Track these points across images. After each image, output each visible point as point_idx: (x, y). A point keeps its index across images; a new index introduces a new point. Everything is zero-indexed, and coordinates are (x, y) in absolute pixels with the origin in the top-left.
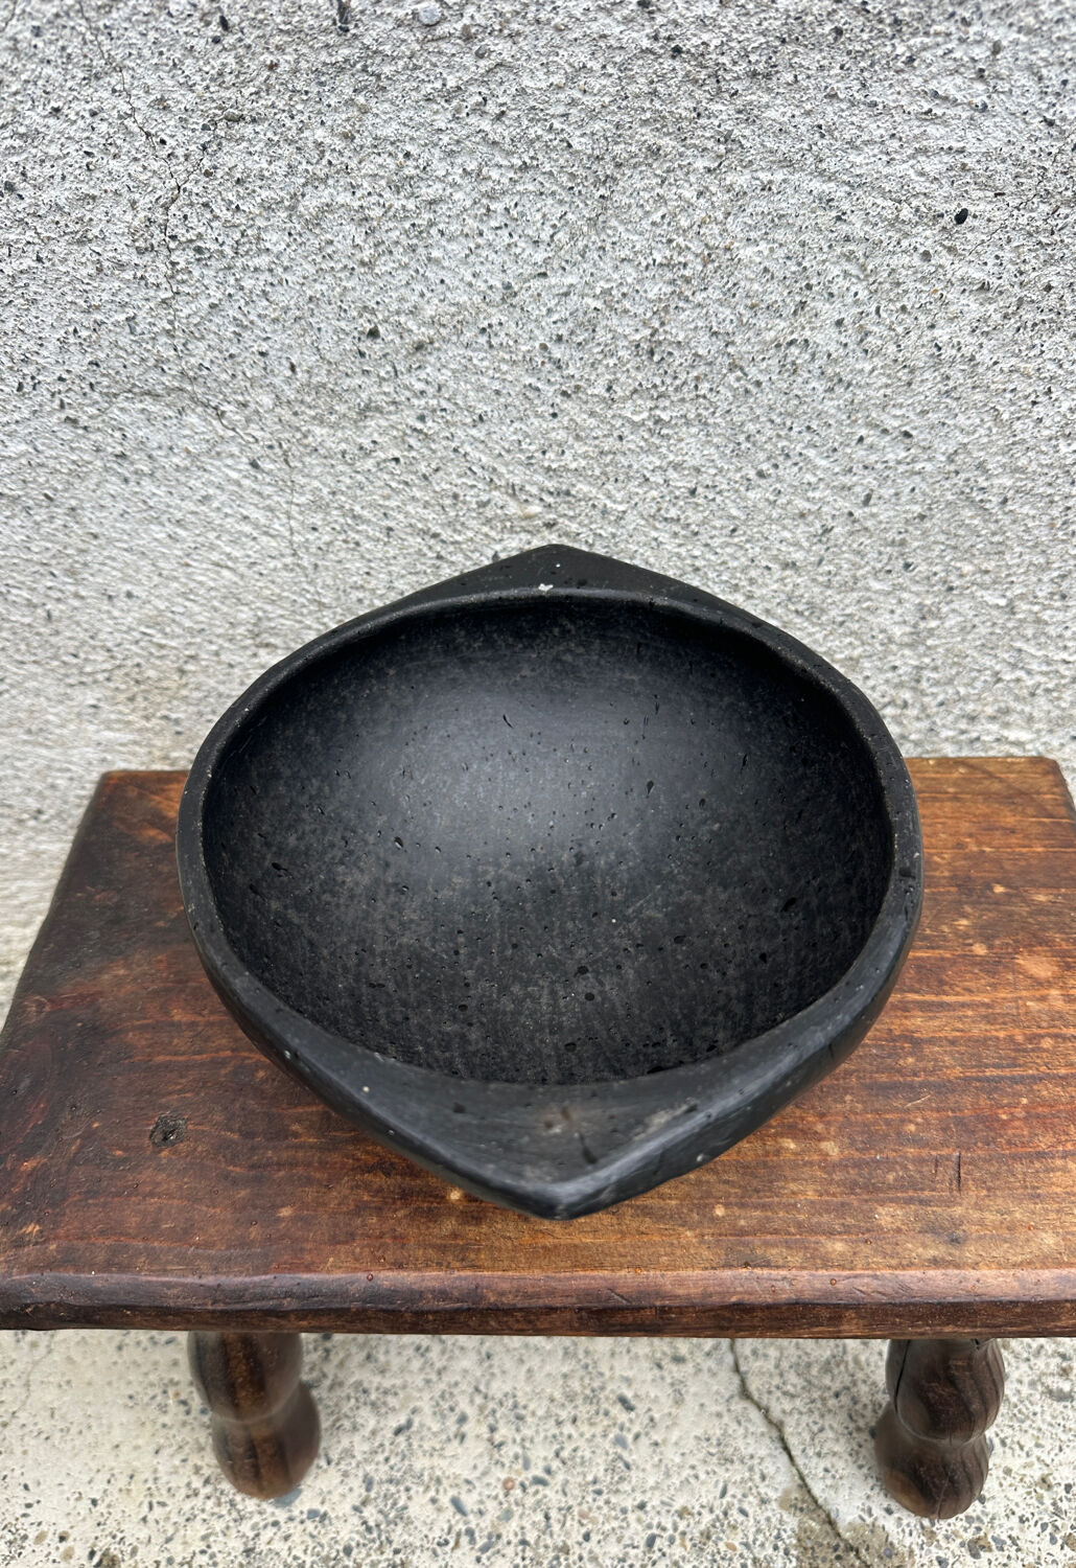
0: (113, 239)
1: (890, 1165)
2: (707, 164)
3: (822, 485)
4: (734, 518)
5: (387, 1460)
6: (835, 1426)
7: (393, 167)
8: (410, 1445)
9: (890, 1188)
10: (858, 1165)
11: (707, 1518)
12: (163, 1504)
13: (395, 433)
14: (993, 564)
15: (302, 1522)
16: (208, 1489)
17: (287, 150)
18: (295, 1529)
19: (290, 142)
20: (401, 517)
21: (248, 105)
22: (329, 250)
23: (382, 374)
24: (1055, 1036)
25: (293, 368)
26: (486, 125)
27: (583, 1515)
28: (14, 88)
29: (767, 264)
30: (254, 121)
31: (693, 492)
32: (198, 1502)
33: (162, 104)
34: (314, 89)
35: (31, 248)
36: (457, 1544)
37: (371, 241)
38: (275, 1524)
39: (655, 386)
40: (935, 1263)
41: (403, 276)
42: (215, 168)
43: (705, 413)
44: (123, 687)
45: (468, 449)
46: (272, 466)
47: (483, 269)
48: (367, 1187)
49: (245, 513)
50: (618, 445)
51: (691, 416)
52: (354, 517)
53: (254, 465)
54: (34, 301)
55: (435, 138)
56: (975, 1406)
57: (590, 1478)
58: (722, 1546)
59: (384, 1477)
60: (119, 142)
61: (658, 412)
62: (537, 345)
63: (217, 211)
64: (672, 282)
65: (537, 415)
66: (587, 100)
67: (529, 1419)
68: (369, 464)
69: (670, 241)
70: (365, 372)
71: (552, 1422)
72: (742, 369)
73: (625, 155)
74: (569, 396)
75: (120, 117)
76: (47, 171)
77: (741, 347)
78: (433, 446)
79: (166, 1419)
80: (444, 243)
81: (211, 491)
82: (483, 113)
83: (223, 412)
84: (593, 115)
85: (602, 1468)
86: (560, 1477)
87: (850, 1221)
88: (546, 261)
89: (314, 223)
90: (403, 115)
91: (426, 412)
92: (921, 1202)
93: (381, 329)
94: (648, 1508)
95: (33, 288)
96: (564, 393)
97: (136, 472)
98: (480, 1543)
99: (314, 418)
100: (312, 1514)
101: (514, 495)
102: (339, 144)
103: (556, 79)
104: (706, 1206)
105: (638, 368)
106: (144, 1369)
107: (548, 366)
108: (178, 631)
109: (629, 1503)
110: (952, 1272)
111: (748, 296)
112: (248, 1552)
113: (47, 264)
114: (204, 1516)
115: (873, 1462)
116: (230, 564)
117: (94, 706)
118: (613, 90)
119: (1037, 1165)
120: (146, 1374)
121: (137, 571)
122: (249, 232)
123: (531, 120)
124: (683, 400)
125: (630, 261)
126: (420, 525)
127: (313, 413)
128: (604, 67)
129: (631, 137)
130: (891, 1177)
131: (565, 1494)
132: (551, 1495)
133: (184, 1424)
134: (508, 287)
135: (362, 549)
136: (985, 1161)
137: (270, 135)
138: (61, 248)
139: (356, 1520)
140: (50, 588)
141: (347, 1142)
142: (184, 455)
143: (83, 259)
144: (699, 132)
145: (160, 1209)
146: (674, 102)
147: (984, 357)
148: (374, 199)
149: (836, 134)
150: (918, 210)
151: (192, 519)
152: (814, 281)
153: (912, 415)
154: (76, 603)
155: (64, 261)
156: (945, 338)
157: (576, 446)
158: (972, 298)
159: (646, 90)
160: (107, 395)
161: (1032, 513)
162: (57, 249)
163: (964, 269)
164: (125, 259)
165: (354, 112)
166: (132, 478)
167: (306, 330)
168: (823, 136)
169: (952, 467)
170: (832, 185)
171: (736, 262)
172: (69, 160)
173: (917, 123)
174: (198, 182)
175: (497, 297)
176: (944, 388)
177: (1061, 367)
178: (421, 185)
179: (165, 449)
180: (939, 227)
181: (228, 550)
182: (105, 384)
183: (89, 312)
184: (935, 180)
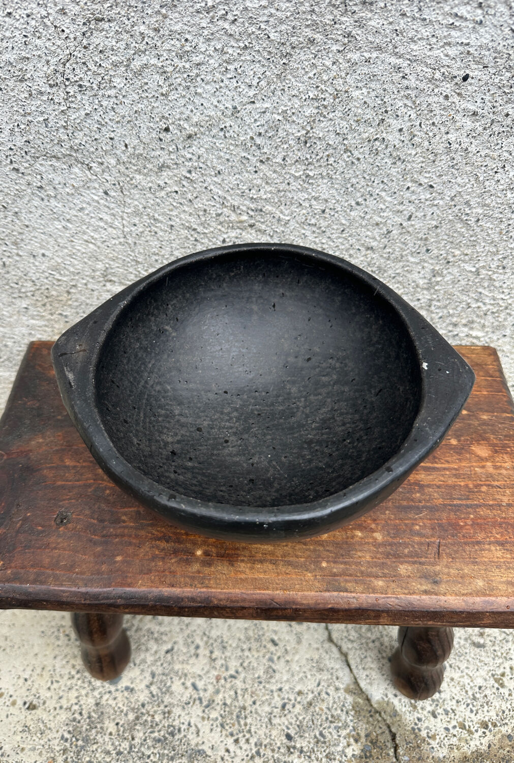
0: (37, 79)
1: (406, 545)
2: (338, 48)
3: (388, 210)
4: (343, 225)
5: (162, 665)
6: (372, 656)
7: (179, 46)
8: (173, 658)
9: (406, 556)
10: (391, 545)
11: (310, 696)
12: (57, 682)
13: (176, 179)
14: (470, 251)
15: (122, 692)
16: (78, 676)
17: (125, 36)
18: (119, 695)
19: (127, 32)
20: (178, 220)
22: (146, 87)
23: (171, 149)
24: (488, 485)
25: (126, 146)
26: (227, 26)
27: (253, 693)
29: (366, 99)
30: (109, 21)
31: (323, 211)
32: (74, 681)
33: (63, 12)
34: (140, 5)
36: (194, 703)
37: (167, 83)
38: (110, 692)
39: (307, 159)
40: (426, 592)
41: (182, 101)
42: (89, 44)
43: (331, 173)
44: (40, 299)
45: (212, 187)
46: (115, 194)
47: (223, 99)
48: (158, 547)
49: (101, 217)
50: (287, 187)
51: (324, 174)
52: (155, 219)
53: (106, 193)
55: (201, 32)
56: (439, 653)
57: (256, 676)
58: (317, 709)
59: (161, 672)
60: (41, 30)
61: (308, 172)
62: (249, 137)
63: (90, 67)
64: (318, 108)
65: (247, 171)
66: (279, 14)
67: (229, 648)
68: (163, 193)
69: (318, 87)
70: (162, 149)
71: (239, 650)
72: (350, 152)
73: (297, 42)
75: (42, 18)
76: (5, 45)
77: (351, 141)
78: (195, 186)
79: (60, 643)
80: (204, 85)
81: (84, 206)
82: (226, 20)
83: (91, 167)
84: (281, 22)
85: (262, 672)
86: (242, 675)
87: (386, 571)
88: (255, 95)
89: (138, 73)
90: (185, 19)
91: (192, 169)
92: (420, 563)
93: (171, 128)
94: (283, 690)
96: (261, 161)
97: (48, 196)
98: (205, 703)
99: (136, 171)
100: (127, 688)
101: (234, 211)
102: (152, 34)
103: (263, 3)
104: (318, 562)
105: (299, 150)
106: (49, 619)
107: (254, 148)
108: (67, 273)
109: (274, 688)
110: (434, 597)
111: (355, 116)
112: (97, 704)
113: (5, 91)
114: (77, 687)
115: (389, 673)
116: (93, 241)
117: (26, 308)
118: (292, 9)
119: (476, 547)
120: (50, 622)
121: (48, 243)
122: (106, 77)
123: (249, 24)
124: (320, 166)
125: (297, 96)
126: (187, 224)
127: (135, 168)
129: (300, 33)
130: (406, 551)
131: (244, 682)
132: (238, 683)
133: (67, 645)
134: (235, 108)
135: (158, 235)
136: (452, 544)
137: (117, 28)
138: (11, 83)
139: (147, 692)
140: (5, 251)
141: (148, 525)
142: (71, 187)
143: (23, 90)
144: (335, 32)
145: (59, 556)
146: (323, 16)
147: (473, 149)
148: (169, 62)
149: (405, 34)
150: (443, 74)
151: (75, 218)
152: (389, 109)
153: (434, 177)
154: (18, 258)
155: (13, 90)
156: (454, 139)
157: (266, 187)
158: (468, 119)
159: (309, 9)
160: (34, 157)
161: (491, 226)
162: (9, 84)
163: (466, 104)
164: (43, 89)
165: (160, 18)
166: (46, 198)
167: (133, 127)
168: (398, 35)
169: (453, 203)
170: (401, 60)
171: (350, 98)
172: (16, 39)
173: (446, 29)
174: (80, 51)
175: (229, 113)
176: (451, 164)
177: (510, 154)
178: (193, 55)
179: (62, 184)
180: (454, 83)
181: (92, 234)
182: (32, 152)
183: (25, 116)
184: (454, 59)
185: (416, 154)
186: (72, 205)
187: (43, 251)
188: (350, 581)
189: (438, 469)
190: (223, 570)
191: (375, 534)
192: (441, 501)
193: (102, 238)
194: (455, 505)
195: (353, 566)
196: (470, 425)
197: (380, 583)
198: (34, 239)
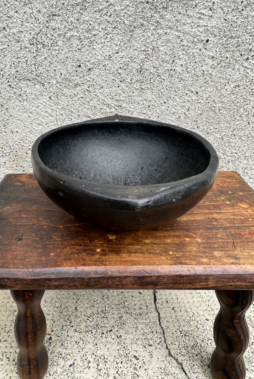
0: (25, 41)
2: (153, 28)
3: (178, 106)
4: (159, 113)
7: (87, 27)
13: (82, 91)
14: (218, 126)
17: (65, 23)
19: (65, 21)
20: (82, 112)
21: (57, 12)
22: (72, 46)
23: (81, 76)
25: (61, 74)
26: (107, 18)
28: (8, 6)
29: (166, 51)
30: (58, 16)
33: (39, 11)
34: (72, 9)
35: (7, 43)
37: (81, 44)
39: (141, 80)
41: (87, 52)
42: (49, 26)
43: (152, 87)
44: (12, 157)
45: (99, 95)
46: (54, 98)
47: (105, 51)
48: (74, 249)
49: (46, 110)
50: (133, 94)
51: (149, 87)
52: (71, 112)
53: (50, 98)
54: (6, 56)
55: (96, 21)
60: (29, 19)
61: (141, 86)
62: (115, 69)
63: (48, 36)
64: (145, 55)
65: (115, 86)
66: (129, 12)
68: (76, 98)
69: (145, 45)
71: (115, 363)
72: (160, 76)
73: (136, 25)
74: (122, 82)
75: (30, 14)
76: (13, 25)
77: (160, 71)
78: (91, 94)
80: (97, 45)
81: (39, 105)
82: (107, 15)
83: (44, 85)
84: (130, 16)
87: (207, 255)
88: (118, 49)
89: (69, 40)
90: (90, 15)
91: (90, 86)
92: (225, 251)
93: (81, 65)
95: (6, 52)
97: (23, 99)
99: (65, 87)
101: (108, 107)
102: (76, 21)
103: (122, 8)
104: (167, 252)
105: (137, 75)
107: (118, 74)
111: (162, 59)
113: (10, 47)
116: (41, 124)
118: (134, 11)
121: (20, 125)
122: (55, 41)
123: (117, 17)
124: (147, 83)
125: (136, 50)
126: (86, 114)
127: (64, 85)
128: (132, 5)
129: (138, 21)
134: (110, 55)
136: (240, 242)
137: (61, 19)
138: (13, 43)
141: (68, 240)
142: (34, 95)
143: (18, 46)
144: (152, 21)
145: (17, 254)
146: (147, 13)
147: (213, 74)
148: (82, 34)
149: (181, 22)
150: (198, 39)
151: (34, 111)
152: (176, 55)
153: (198, 88)
154: (4, 134)
155: (14, 46)
156: (205, 69)
157: (123, 94)
158: (210, 60)
159: (141, 11)
160: (19, 79)
161: (226, 113)
162: (12, 43)
163: (209, 53)
164: (27, 46)
165: (80, 14)
166: (22, 101)
167: (65, 65)
168: (178, 22)
169: (207, 101)
170: (180, 33)
171: (159, 51)
172: (18, 23)
173: (197, 19)
174: (45, 29)
175: (107, 58)
176: (205, 81)
177: (231, 76)
178: (93, 31)
179: (30, 93)
180: (203, 43)
181: (41, 120)
182: (19, 77)
183: (17, 59)
184: (202, 32)
185: (189, 76)
186: (34, 105)
187: (17, 130)
188: (187, 260)
189: (223, 213)
190: (113, 257)
191: (196, 239)
192: (228, 225)
193: (46, 122)
194: (237, 226)
195: (188, 253)
196: (234, 197)
197: (205, 260)
198: (13, 123)
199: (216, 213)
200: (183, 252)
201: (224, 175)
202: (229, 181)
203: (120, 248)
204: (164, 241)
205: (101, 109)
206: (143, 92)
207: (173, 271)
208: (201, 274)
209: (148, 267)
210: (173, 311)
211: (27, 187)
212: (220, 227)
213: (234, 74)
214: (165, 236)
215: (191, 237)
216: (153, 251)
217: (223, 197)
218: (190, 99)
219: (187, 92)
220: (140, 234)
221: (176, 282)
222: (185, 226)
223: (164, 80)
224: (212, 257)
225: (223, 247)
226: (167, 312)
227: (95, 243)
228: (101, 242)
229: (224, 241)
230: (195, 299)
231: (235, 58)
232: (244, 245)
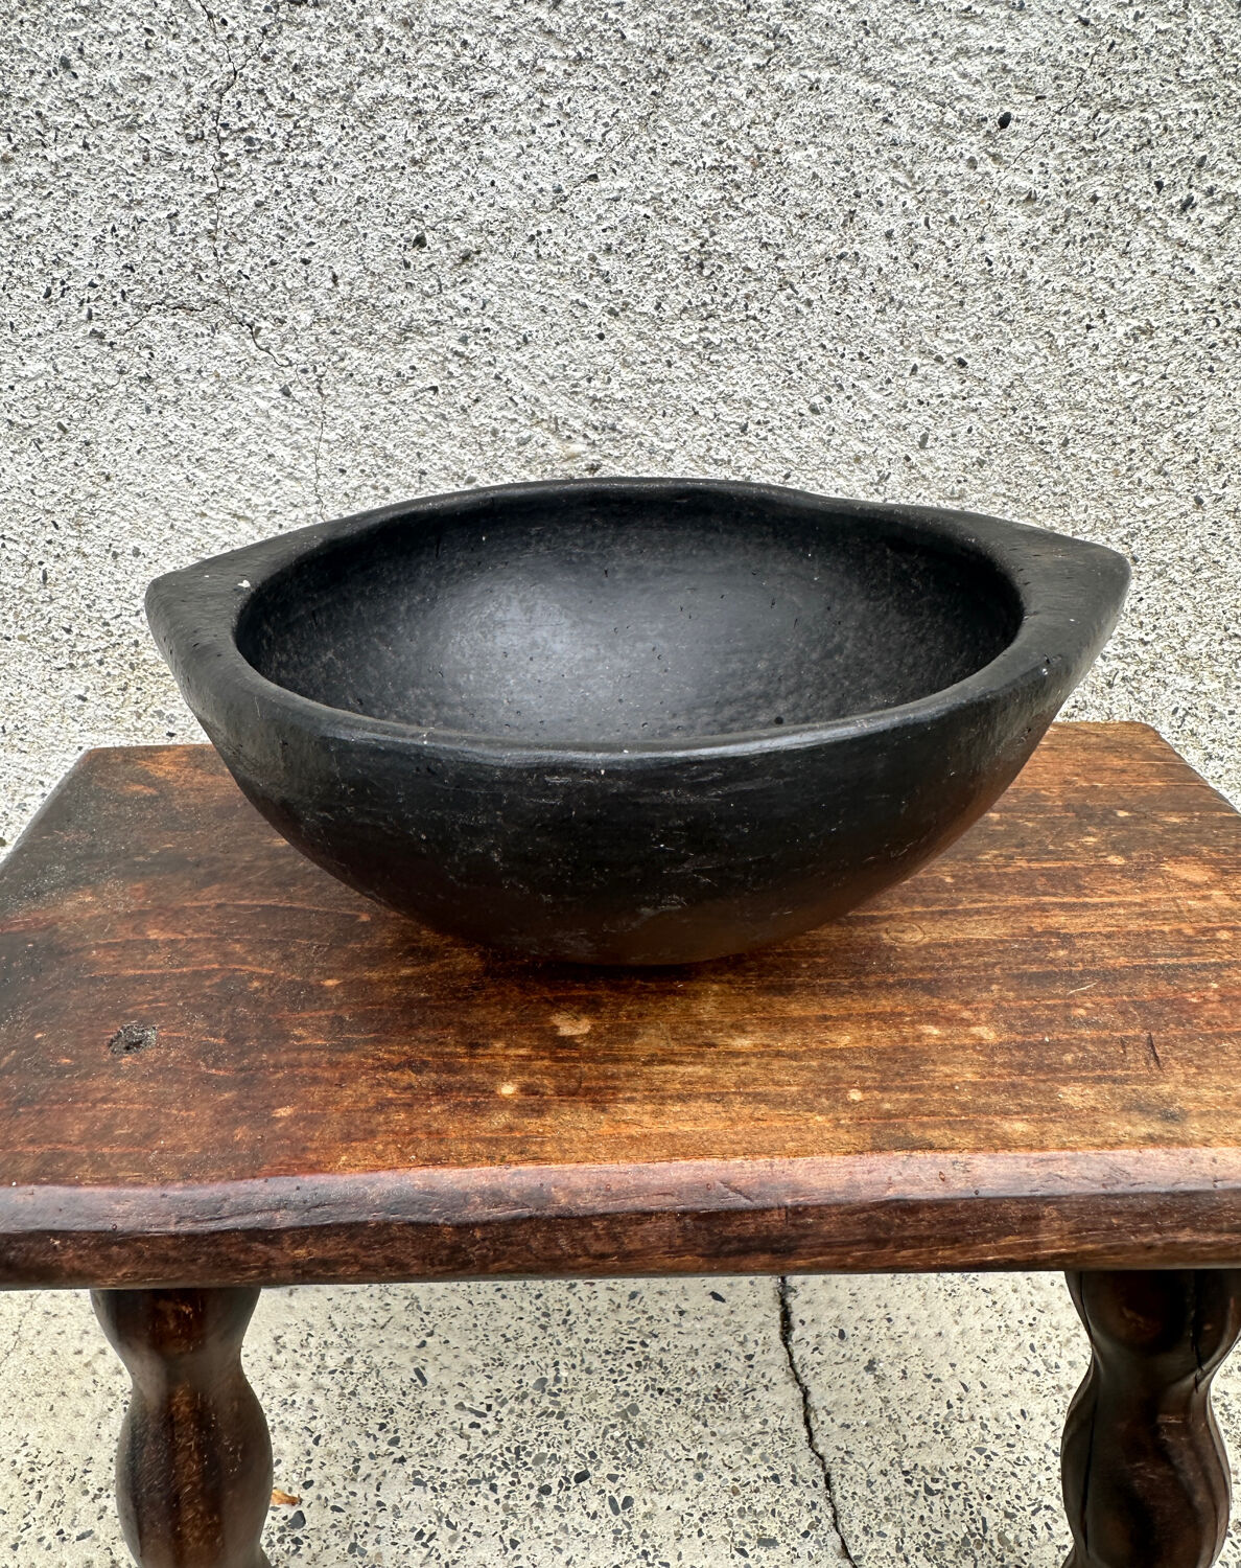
0: (164, 125)
2: (757, 61)
3: (876, 424)
4: (788, 461)
7: (450, 57)
10: (1023, 1047)
13: (435, 358)
17: (346, 37)
19: (350, 28)
20: (435, 458)
22: (381, 146)
23: (426, 288)
25: (335, 279)
26: (542, 13)
29: (815, 169)
30: (316, 4)
35: (77, 132)
37: (424, 137)
39: (704, 304)
41: (454, 177)
42: (274, 52)
43: (755, 337)
45: (509, 374)
46: (304, 394)
47: (535, 170)
48: (391, 1084)
49: (271, 451)
51: (741, 340)
52: (385, 457)
53: (286, 393)
54: (75, 194)
55: (493, 27)
60: (180, 21)
61: (706, 334)
62: (585, 255)
63: (271, 100)
64: (722, 187)
65: (583, 336)
68: (406, 394)
69: (720, 142)
70: (409, 286)
72: (792, 286)
73: (676, 49)
74: (616, 315)
76: (106, 48)
77: (792, 261)
78: (473, 372)
80: (496, 141)
81: (237, 424)
83: (259, 330)
84: (647, 5)
88: (598, 162)
89: (368, 116)
91: (468, 333)
93: (428, 237)
95: (75, 179)
97: (160, 400)
99: (352, 339)
101: (555, 432)
102: (398, 32)
104: (837, 1090)
105: (687, 283)
107: (597, 280)
111: (797, 205)
113: (94, 151)
116: (249, 513)
121: (148, 521)
122: (302, 123)
123: (586, 10)
124: (733, 321)
125: (680, 164)
126: (455, 469)
127: (351, 332)
129: (683, 29)
134: (559, 190)
137: (330, 20)
140: (50, 542)
141: (365, 1043)
142: (212, 379)
143: (131, 148)
144: (748, 27)
145: (115, 1115)
147: (1034, 274)
148: (429, 91)
149: (880, 31)
150: (961, 113)
151: (214, 457)
152: (862, 189)
153: (966, 341)
154: (77, 562)
155: (111, 148)
156: (995, 253)
157: (623, 373)
158: (1019, 210)
160: (138, 306)
162: (105, 135)
163: (1010, 178)
164: (173, 147)
166: (156, 406)
167: (351, 237)
168: (867, 33)
169: (1009, 404)
170: (878, 85)
171: (785, 167)
172: (129, 37)
173: (957, 22)
174: (254, 67)
175: (547, 201)
176: (996, 310)
177: (1112, 286)
178: (477, 76)
179: (193, 371)
180: (983, 132)
181: (248, 495)
182: (138, 292)
183: (130, 208)
184: (978, 81)
185: (926, 286)
186: (213, 425)
187: (136, 543)
188: (935, 1126)
189: (1095, 906)
190: (578, 1121)
191: (974, 1030)
192: (1122, 960)
193: (270, 504)
194: (1162, 967)
195: (936, 1096)
196: (1144, 833)
197: (1018, 1127)
198: (117, 509)
199: (1062, 906)
200: (912, 1089)
201: (1094, 739)
202: (1118, 763)
203: (613, 1077)
204: (821, 1042)
205: (523, 442)
206: (716, 364)
207: (870, 1183)
208: (1003, 1194)
209: (747, 1164)
210: (869, 1378)
211: (178, 804)
212: (1082, 973)
213: (1128, 274)
214: (825, 1018)
215: (950, 1020)
216: (772, 1089)
217: (1094, 835)
218: (928, 391)
219: (917, 360)
220: (707, 1009)
221: (882, 1235)
222: (922, 969)
223: (809, 303)
224: (1053, 1110)
225: (1102, 1066)
226: (841, 1381)
227: (492, 1056)
228: (522, 1052)
229: (1105, 1034)
230: (970, 1320)
231: (1132, 200)
232: (1203, 1054)
